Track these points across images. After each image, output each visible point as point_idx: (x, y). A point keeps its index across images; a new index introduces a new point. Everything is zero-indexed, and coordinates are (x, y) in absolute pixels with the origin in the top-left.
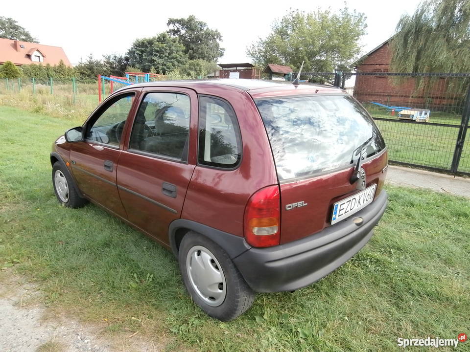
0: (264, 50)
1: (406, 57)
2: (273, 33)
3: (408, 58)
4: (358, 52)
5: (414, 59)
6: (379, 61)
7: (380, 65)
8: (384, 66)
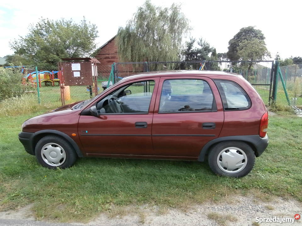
0: (26, 45)
1: (125, 50)
2: (31, 33)
3: (127, 51)
4: (95, 47)
5: (130, 51)
6: (107, 52)
7: (108, 54)
8: (110, 55)
